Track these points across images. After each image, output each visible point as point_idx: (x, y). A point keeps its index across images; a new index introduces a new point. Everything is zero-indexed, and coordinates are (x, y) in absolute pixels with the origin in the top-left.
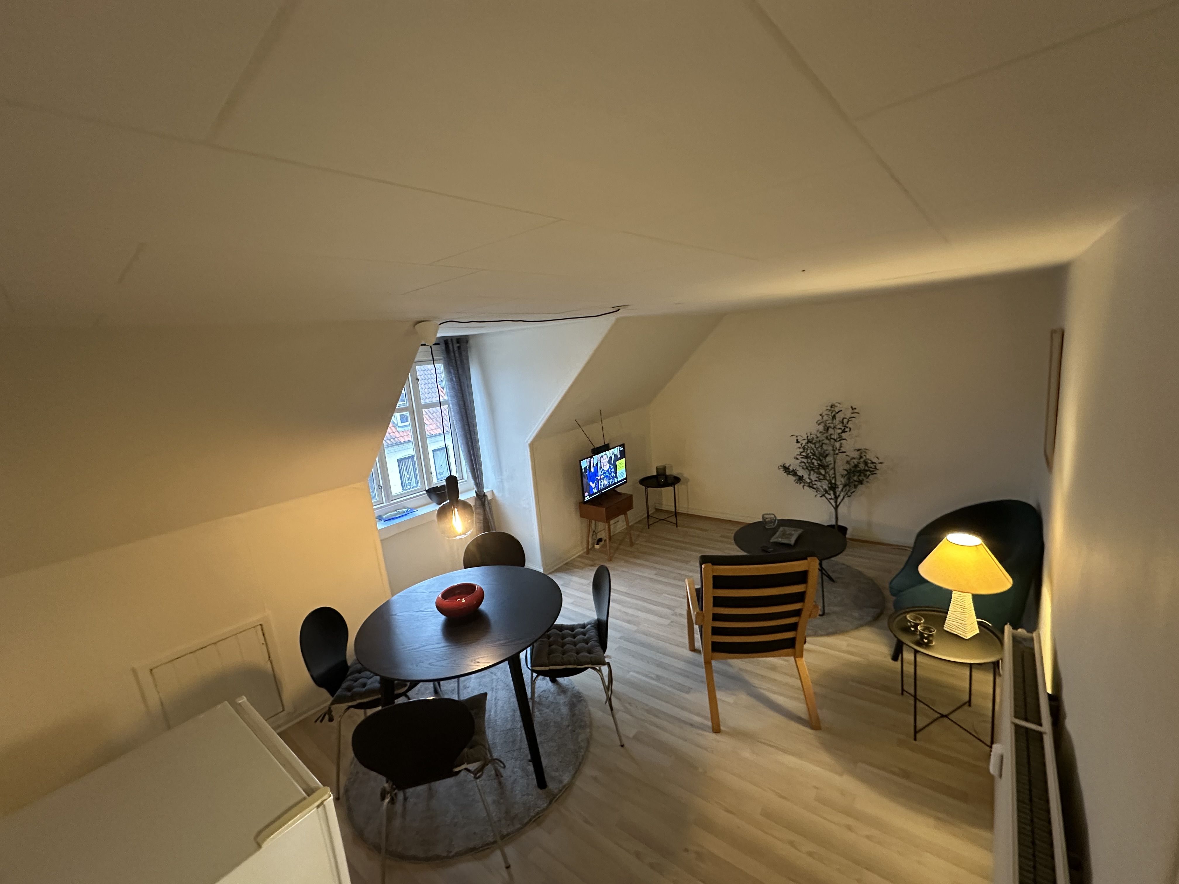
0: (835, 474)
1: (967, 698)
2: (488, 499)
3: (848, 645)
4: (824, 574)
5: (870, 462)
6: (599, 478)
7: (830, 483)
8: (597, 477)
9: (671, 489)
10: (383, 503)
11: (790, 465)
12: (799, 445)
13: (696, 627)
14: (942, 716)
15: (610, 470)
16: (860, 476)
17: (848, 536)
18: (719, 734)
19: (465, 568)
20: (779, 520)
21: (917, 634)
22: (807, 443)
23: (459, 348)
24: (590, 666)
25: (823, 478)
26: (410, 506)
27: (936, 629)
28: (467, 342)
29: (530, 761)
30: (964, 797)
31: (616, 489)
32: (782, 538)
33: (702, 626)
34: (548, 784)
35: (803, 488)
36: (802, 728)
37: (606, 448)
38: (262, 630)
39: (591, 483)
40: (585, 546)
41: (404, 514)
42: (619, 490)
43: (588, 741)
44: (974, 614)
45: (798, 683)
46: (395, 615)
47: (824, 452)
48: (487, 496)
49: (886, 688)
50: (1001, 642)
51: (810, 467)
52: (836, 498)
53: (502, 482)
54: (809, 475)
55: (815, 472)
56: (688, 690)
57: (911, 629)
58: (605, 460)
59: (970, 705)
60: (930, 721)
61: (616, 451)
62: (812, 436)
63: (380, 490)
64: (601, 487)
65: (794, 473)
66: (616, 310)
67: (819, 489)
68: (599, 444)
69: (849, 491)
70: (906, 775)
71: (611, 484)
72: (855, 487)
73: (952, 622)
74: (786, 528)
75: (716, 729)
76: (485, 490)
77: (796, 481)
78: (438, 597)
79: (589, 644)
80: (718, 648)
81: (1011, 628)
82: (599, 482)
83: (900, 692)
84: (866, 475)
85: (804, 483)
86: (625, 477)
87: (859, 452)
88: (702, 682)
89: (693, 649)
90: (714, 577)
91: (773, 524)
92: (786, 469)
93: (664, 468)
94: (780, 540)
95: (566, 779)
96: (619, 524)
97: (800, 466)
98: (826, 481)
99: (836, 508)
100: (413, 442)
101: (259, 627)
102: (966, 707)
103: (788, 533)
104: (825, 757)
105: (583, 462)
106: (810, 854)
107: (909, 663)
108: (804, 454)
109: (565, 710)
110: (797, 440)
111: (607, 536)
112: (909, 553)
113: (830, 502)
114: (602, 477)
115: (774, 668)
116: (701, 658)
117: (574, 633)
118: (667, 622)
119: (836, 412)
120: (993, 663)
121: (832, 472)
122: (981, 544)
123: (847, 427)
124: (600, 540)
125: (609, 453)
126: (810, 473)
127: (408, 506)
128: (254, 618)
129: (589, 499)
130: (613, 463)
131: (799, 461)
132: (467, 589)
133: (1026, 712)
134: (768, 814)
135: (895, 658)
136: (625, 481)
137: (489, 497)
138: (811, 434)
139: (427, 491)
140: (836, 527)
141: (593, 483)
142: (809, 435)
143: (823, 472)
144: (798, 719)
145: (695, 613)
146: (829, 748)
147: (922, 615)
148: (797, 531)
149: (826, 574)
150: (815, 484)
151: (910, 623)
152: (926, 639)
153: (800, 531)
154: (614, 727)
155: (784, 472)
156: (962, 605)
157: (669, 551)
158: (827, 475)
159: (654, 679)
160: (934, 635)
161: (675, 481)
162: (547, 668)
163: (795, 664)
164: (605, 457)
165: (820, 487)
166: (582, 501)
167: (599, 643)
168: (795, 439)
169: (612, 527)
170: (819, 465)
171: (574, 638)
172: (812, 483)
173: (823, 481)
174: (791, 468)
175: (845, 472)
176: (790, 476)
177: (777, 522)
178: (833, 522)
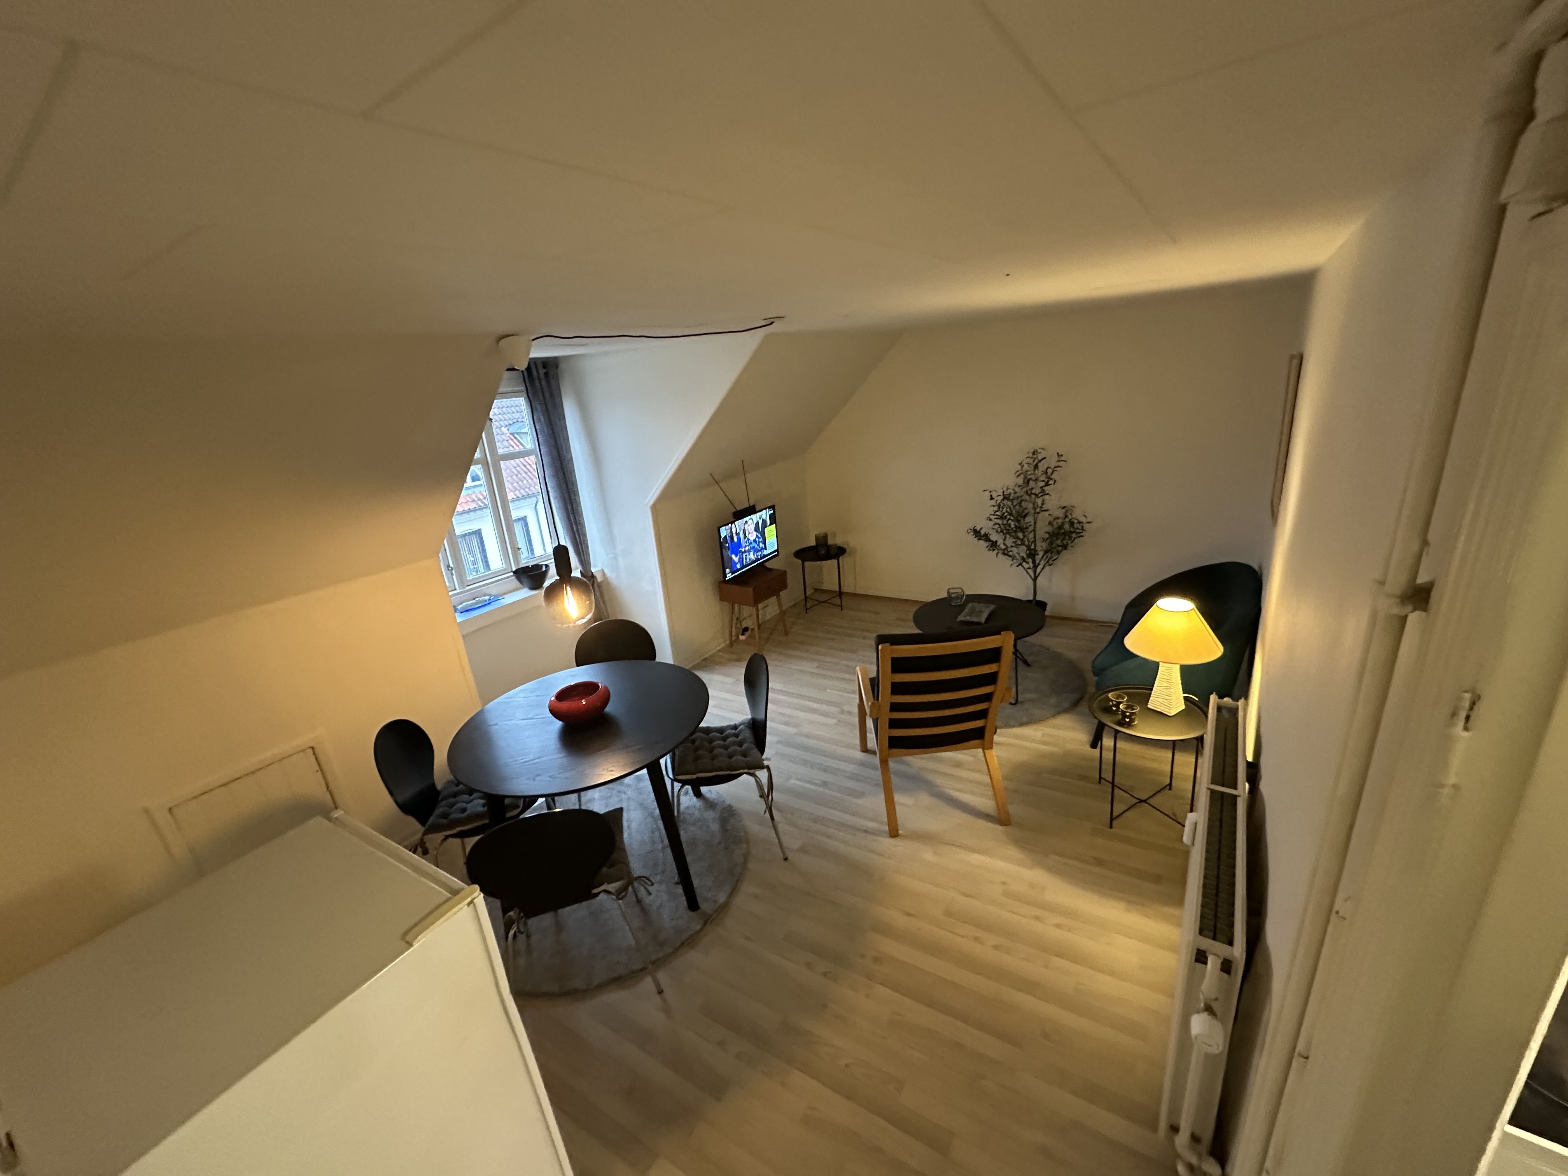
0: (1035, 537)
1: (1168, 781)
2: (597, 580)
3: (1043, 735)
4: (1020, 658)
5: (1076, 521)
6: (743, 550)
7: (1029, 548)
8: (740, 550)
9: (834, 562)
10: (455, 589)
11: (981, 529)
12: (993, 502)
13: (870, 723)
14: (1141, 801)
15: (757, 539)
16: (1064, 539)
17: (1047, 613)
18: (896, 839)
19: (578, 666)
20: (967, 596)
21: (1118, 714)
22: (1003, 500)
23: (546, 374)
24: (746, 771)
25: (1020, 543)
26: (493, 593)
27: (1140, 707)
28: (557, 366)
29: (677, 883)
30: (1157, 879)
31: (765, 564)
32: (970, 616)
33: (877, 719)
34: (700, 905)
35: (997, 556)
36: (990, 825)
37: (751, 510)
38: (314, 754)
39: (733, 556)
40: (728, 637)
41: (487, 602)
42: (768, 565)
43: (746, 857)
44: (1181, 688)
45: (987, 779)
46: (496, 724)
47: (1023, 512)
48: (596, 577)
49: (1083, 778)
50: (1206, 714)
51: (1006, 529)
52: (1035, 567)
53: (615, 558)
54: (1004, 540)
55: (1011, 536)
56: (861, 795)
57: (1113, 710)
58: (750, 527)
59: (1170, 789)
60: (1126, 808)
61: (765, 514)
62: (1009, 491)
63: (450, 572)
64: (746, 562)
65: (986, 538)
66: (769, 323)
67: (1015, 557)
68: (742, 505)
69: (1051, 558)
70: (1099, 862)
71: (759, 557)
72: (1059, 553)
73: (1157, 699)
74: (974, 604)
75: (894, 833)
76: (593, 570)
77: (989, 547)
78: (551, 701)
79: (744, 747)
80: (895, 743)
81: (1217, 697)
82: (744, 555)
83: (1098, 780)
84: (1072, 537)
85: (998, 550)
86: (776, 548)
87: (1064, 510)
88: (877, 785)
89: (865, 749)
90: (893, 660)
91: (959, 600)
92: (977, 533)
93: (826, 536)
94: (968, 618)
95: (722, 898)
96: (770, 609)
97: (993, 529)
98: (1024, 547)
99: (1035, 580)
100: (491, 508)
101: (311, 751)
102: (1167, 791)
103: (977, 609)
104: (1014, 852)
105: (722, 529)
106: (996, 947)
107: (1108, 749)
108: (998, 513)
109: (715, 827)
110: (991, 496)
111: (756, 624)
112: (1115, 630)
113: (1028, 573)
114: (747, 549)
115: (958, 765)
116: (876, 760)
117: (723, 735)
118: (835, 721)
119: (1038, 460)
120: (1196, 738)
121: (1031, 536)
122: (1193, 609)
123: (1051, 479)
124: (746, 629)
125: (755, 517)
126: (1005, 537)
127: (491, 593)
128: (304, 740)
129: (730, 577)
130: (760, 530)
131: (991, 523)
132: (587, 688)
133: (1223, 778)
134: (948, 913)
135: (1094, 745)
136: (776, 553)
137: (599, 578)
138: (1008, 489)
139: (514, 572)
140: (1034, 602)
141: (736, 556)
142: (1005, 489)
143: (1020, 535)
144: (987, 817)
145: (870, 703)
146: (1019, 843)
147: (1124, 693)
148: (988, 607)
149: (1021, 657)
150: (1011, 551)
151: (1112, 702)
152: (1127, 718)
153: (992, 607)
154: (776, 840)
155: (974, 536)
156: (1168, 678)
157: (833, 639)
158: (1026, 539)
159: (820, 786)
160: (1137, 713)
161: (840, 551)
162: (694, 777)
163: (983, 759)
164: (750, 522)
165: (1017, 555)
166: (722, 579)
167: (755, 744)
168: (987, 494)
169: (760, 612)
170: (1016, 526)
171: (725, 741)
172: (1007, 550)
173: (1021, 546)
174: (983, 532)
175: (1047, 536)
176: (982, 542)
177: (964, 597)
178: (1031, 598)
